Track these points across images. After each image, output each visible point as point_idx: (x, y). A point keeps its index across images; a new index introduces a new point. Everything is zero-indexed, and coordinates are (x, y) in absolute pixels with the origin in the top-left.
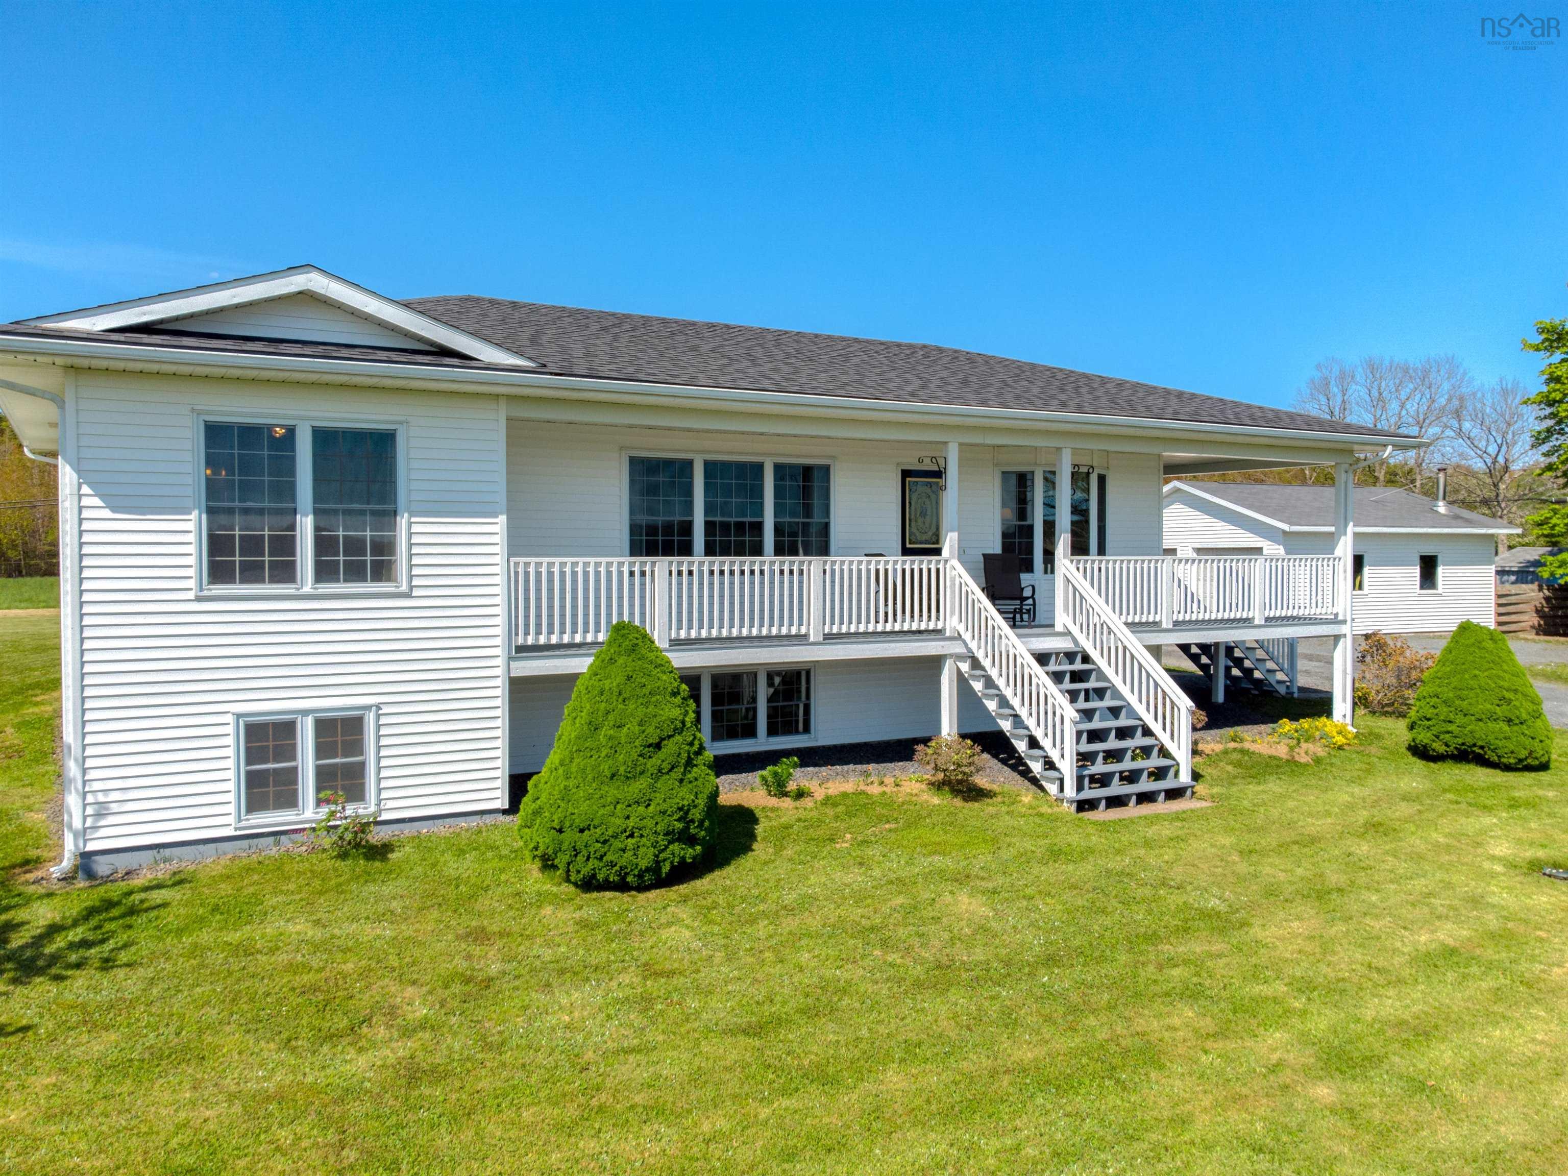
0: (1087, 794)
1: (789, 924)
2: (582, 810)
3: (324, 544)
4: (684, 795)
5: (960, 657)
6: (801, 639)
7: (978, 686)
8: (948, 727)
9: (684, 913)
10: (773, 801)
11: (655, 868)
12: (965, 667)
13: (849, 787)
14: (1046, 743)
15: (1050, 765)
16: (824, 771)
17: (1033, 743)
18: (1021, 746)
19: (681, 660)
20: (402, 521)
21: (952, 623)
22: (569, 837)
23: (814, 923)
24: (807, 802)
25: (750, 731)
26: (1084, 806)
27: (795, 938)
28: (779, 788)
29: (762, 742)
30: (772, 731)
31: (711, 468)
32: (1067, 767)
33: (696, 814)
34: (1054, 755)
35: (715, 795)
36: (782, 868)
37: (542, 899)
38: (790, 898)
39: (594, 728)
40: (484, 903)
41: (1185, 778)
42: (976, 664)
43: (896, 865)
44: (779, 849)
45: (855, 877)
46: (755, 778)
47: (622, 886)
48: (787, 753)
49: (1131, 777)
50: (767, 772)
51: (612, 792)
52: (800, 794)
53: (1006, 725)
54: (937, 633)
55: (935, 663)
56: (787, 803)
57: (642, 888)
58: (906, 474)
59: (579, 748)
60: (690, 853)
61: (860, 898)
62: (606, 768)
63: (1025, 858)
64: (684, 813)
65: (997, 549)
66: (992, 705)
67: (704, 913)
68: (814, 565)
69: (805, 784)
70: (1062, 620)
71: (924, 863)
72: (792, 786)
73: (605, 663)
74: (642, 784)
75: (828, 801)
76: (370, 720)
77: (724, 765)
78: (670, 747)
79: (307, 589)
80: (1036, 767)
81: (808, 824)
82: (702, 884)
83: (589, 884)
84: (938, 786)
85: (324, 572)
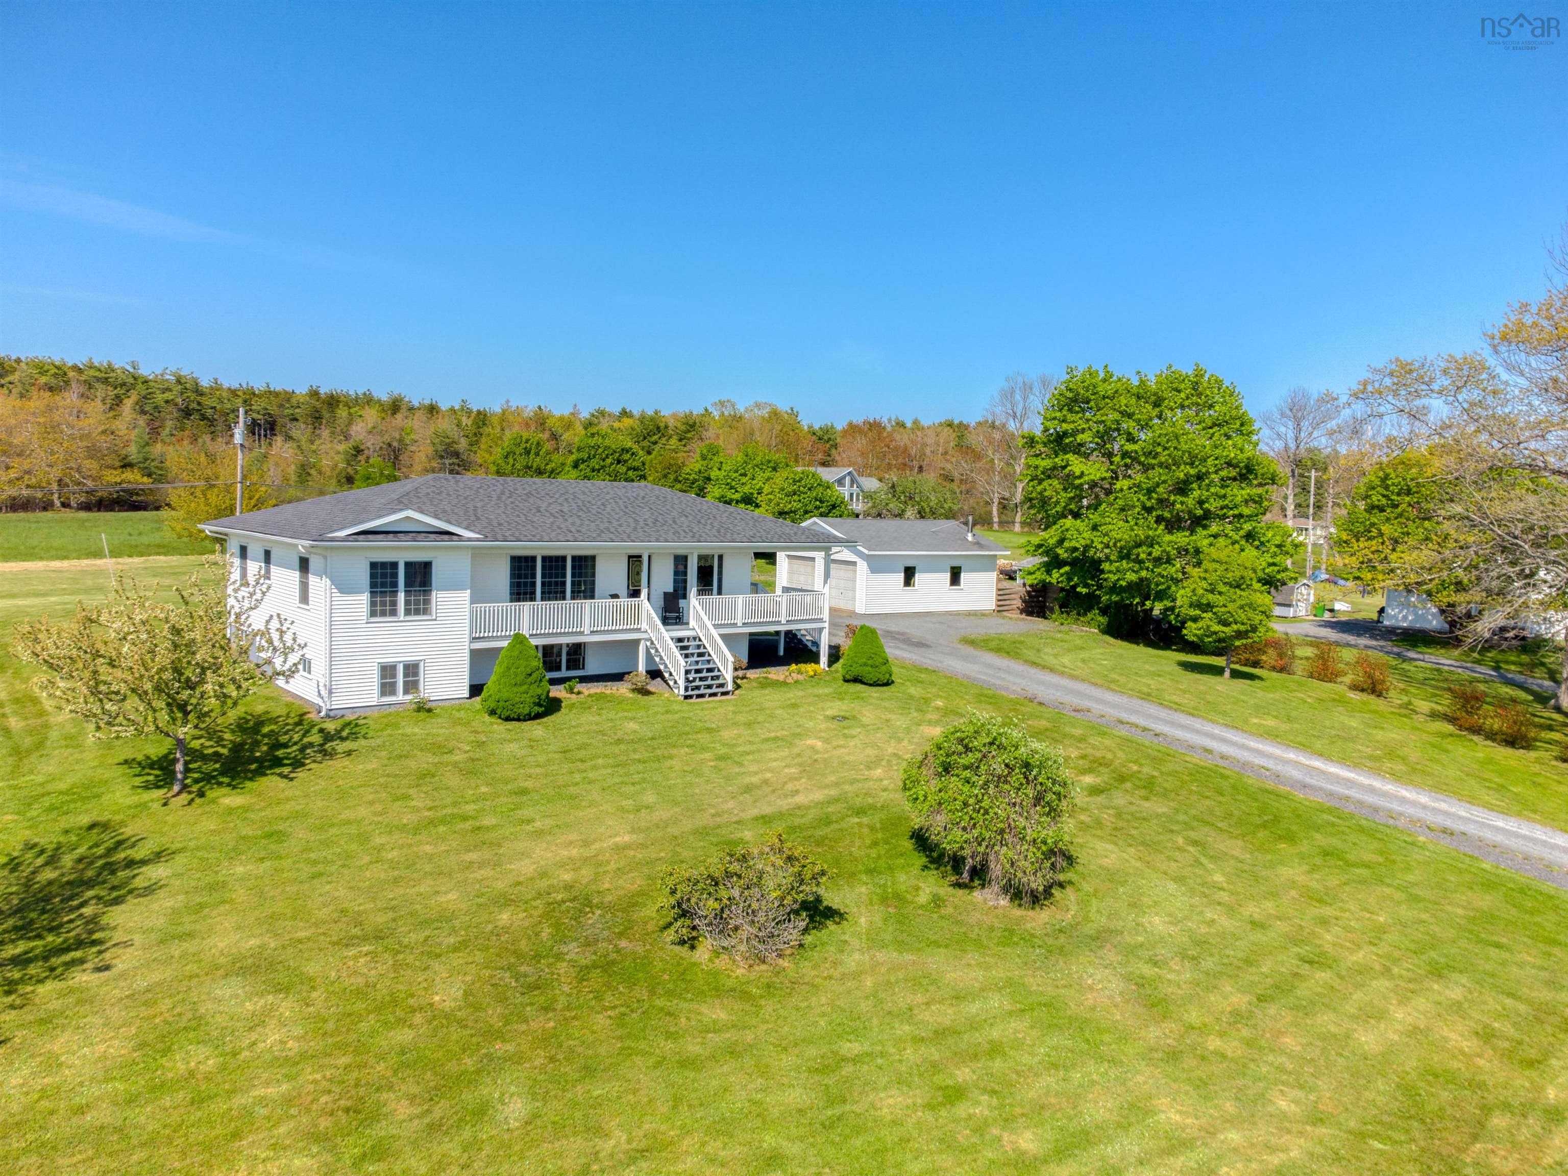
0: (690, 693)
1: (573, 730)
2: (505, 695)
3: (407, 603)
4: (539, 691)
5: (646, 640)
6: (581, 633)
7: (653, 651)
8: (642, 667)
9: (540, 727)
10: (568, 695)
11: (529, 714)
12: (648, 644)
13: (598, 691)
14: (674, 674)
15: (676, 682)
16: (590, 685)
17: (671, 674)
18: (666, 675)
19: (534, 642)
20: (434, 593)
21: (644, 626)
22: (501, 704)
23: (582, 730)
24: (582, 696)
25: (558, 668)
26: (686, 697)
27: (575, 734)
28: (571, 691)
29: (564, 673)
30: (568, 668)
31: (544, 559)
32: (682, 683)
33: (543, 697)
34: (677, 678)
35: (548, 692)
36: (572, 716)
37: (492, 724)
38: (574, 724)
39: (508, 669)
40: (473, 724)
41: (730, 687)
42: (652, 643)
43: (612, 715)
44: (570, 710)
45: (596, 719)
46: (562, 687)
47: (518, 720)
48: (574, 678)
49: (709, 687)
50: (567, 685)
51: (515, 689)
52: (579, 693)
53: (662, 667)
54: (639, 630)
55: (637, 642)
56: (574, 696)
57: (525, 720)
58: (630, 557)
59: (503, 675)
60: (541, 710)
61: (597, 724)
62: (513, 682)
63: (656, 713)
64: (539, 697)
65: (671, 590)
66: (657, 659)
67: (547, 727)
68: (587, 604)
69: (581, 689)
70: (692, 623)
71: (620, 715)
72: (576, 690)
73: (512, 646)
74: (525, 687)
75: (589, 696)
76: (422, 664)
77: (553, 682)
78: (534, 675)
79: (402, 618)
80: (671, 683)
81: (581, 703)
82: (545, 720)
83: (508, 719)
84: (633, 690)
85: (408, 612)
